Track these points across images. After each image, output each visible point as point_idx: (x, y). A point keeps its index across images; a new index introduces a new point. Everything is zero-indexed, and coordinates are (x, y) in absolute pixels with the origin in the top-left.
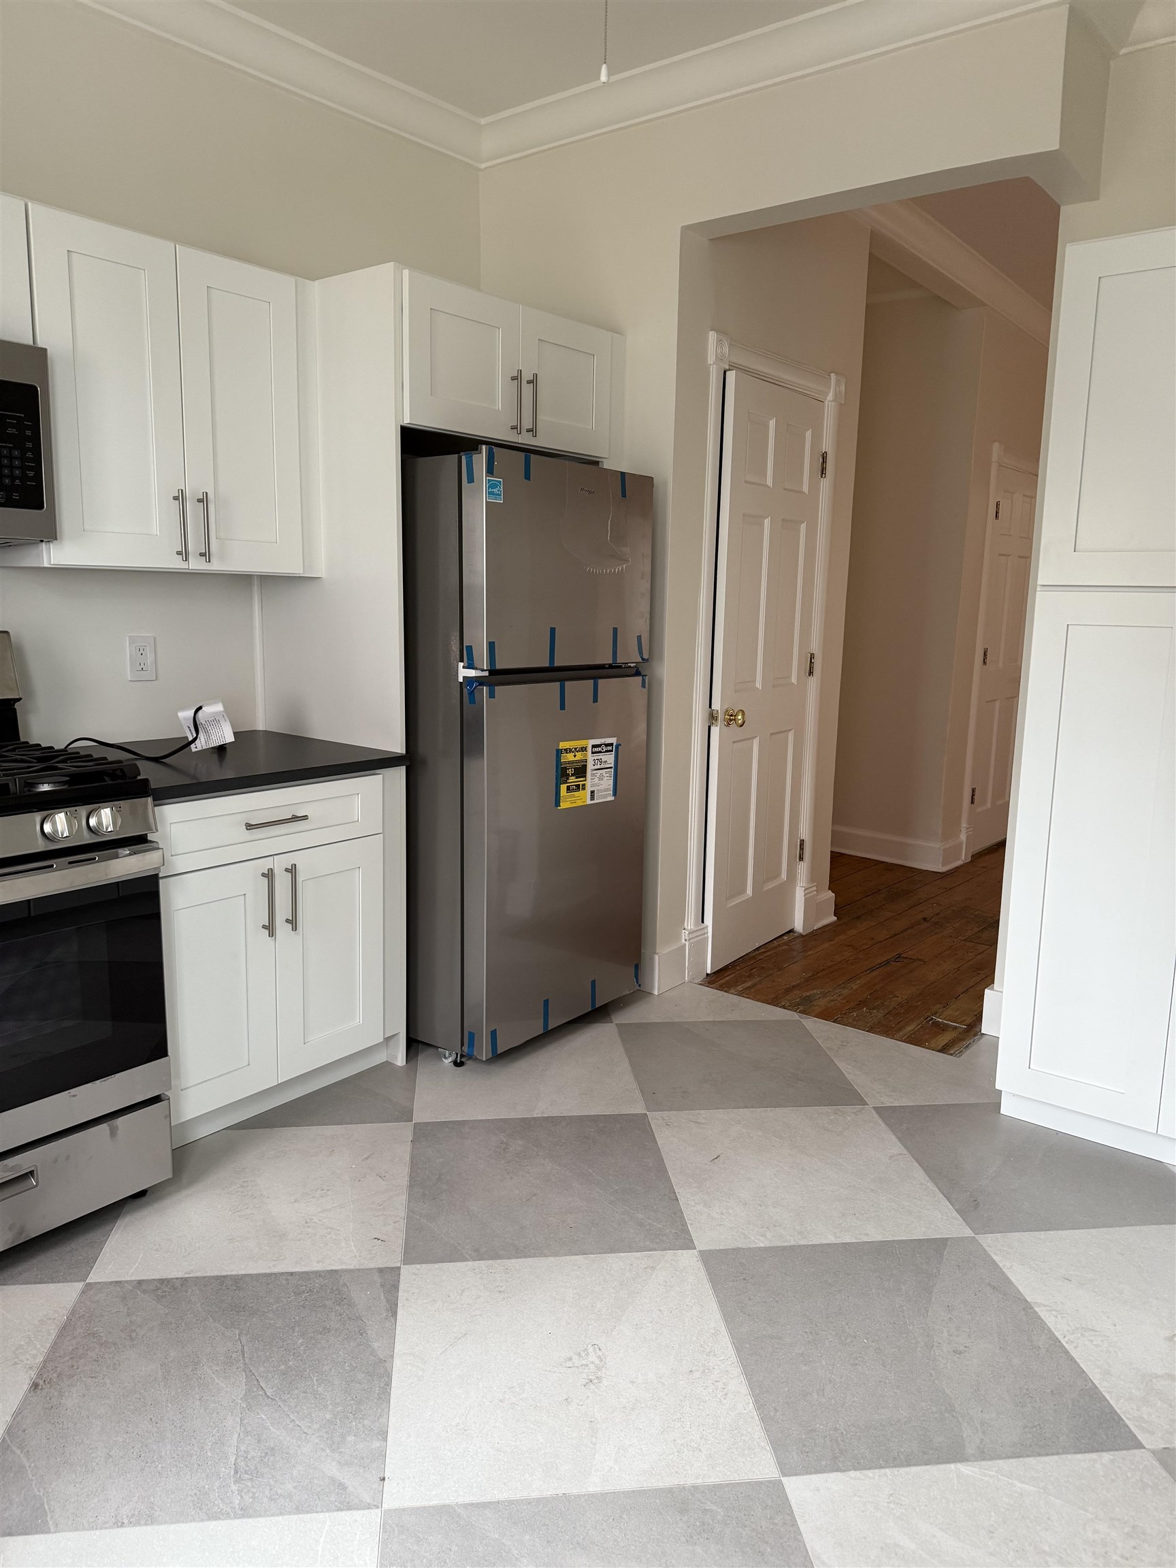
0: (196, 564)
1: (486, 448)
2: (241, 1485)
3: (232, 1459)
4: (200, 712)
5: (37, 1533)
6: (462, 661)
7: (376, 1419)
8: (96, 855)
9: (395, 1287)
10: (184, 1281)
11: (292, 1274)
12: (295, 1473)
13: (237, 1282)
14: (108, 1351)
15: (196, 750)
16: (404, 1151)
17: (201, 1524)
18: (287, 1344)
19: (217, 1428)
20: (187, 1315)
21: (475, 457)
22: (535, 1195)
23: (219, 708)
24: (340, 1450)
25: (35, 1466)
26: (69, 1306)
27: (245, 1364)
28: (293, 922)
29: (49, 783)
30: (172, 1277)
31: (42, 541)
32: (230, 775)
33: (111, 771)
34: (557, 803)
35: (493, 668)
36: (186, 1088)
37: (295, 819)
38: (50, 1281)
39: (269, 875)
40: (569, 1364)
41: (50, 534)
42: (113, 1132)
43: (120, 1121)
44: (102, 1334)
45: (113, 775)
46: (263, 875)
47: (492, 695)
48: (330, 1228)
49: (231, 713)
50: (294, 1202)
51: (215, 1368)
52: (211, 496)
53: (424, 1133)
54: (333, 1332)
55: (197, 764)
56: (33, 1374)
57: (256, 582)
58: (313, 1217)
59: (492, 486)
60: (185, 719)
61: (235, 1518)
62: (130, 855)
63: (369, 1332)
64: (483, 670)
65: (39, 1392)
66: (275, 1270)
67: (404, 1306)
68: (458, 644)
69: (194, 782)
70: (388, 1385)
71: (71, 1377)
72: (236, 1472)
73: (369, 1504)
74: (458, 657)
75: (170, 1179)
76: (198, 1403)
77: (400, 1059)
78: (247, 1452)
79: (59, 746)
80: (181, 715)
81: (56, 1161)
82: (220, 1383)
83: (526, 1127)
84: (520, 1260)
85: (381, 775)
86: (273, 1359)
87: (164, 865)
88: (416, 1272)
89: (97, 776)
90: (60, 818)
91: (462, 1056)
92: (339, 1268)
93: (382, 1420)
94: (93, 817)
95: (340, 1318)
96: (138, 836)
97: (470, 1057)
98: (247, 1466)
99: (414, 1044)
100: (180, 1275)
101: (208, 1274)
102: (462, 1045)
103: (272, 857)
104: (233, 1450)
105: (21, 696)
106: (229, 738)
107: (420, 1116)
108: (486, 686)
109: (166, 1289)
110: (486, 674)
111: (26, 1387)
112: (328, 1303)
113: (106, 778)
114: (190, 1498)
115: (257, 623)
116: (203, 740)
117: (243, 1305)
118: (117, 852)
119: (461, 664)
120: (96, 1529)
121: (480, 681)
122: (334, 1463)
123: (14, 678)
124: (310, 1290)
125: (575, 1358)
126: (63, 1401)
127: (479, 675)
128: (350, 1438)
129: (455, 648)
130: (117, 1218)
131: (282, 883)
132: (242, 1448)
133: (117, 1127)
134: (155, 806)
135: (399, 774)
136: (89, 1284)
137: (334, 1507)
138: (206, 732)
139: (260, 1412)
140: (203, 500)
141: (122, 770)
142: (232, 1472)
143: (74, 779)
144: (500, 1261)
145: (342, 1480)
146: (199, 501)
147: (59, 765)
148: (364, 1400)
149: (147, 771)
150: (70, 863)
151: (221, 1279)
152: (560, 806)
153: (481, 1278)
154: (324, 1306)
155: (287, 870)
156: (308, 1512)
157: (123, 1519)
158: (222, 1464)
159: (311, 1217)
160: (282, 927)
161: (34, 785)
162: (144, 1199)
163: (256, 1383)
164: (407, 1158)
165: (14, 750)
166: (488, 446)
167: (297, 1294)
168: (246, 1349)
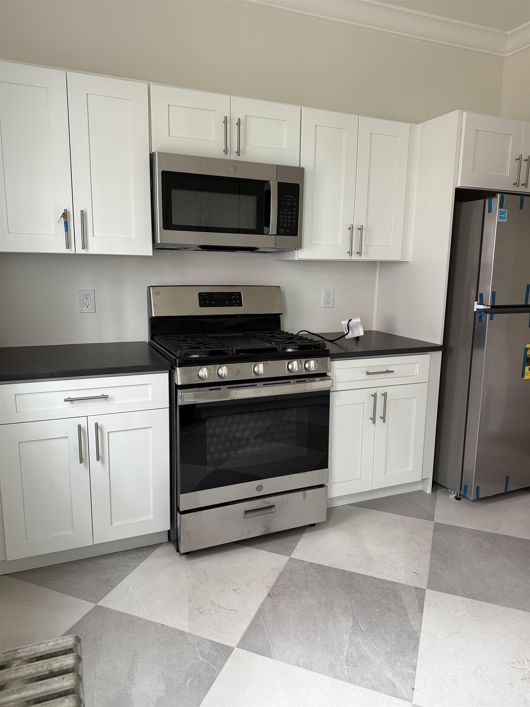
0: (355, 257)
1: (500, 195)
2: (349, 667)
3: (346, 654)
4: (351, 322)
5: (267, 657)
6: (477, 300)
7: (411, 659)
8: (307, 379)
9: (423, 598)
10: (329, 568)
11: (375, 578)
12: (373, 671)
13: (351, 575)
14: (297, 589)
15: (347, 338)
16: (430, 534)
17: (331, 678)
18: (372, 610)
19: (339, 638)
20: (329, 583)
21: (493, 200)
22: (497, 573)
23: (358, 320)
24: (394, 668)
25: (268, 628)
26: (284, 565)
27: (353, 613)
28: (383, 418)
29: (291, 348)
30: (324, 565)
31: (296, 249)
32: (360, 350)
33: (315, 345)
34: (523, 376)
35: (493, 305)
36: (334, 483)
37: (388, 372)
38: (277, 553)
39: (375, 396)
40: (513, 665)
41: (299, 246)
42: (305, 496)
43: (308, 492)
44: (295, 582)
45: (315, 347)
46: (372, 395)
47: (491, 318)
48: (393, 562)
49: (363, 323)
50: (377, 545)
51: (340, 611)
52: (364, 227)
53: (439, 528)
54: (392, 611)
55: (347, 344)
56: (269, 590)
57: (378, 264)
58: (385, 555)
59: (501, 213)
60: (344, 324)
61: (346, 681)
62: (320, 381)
63: (409, 616)
64: (488, 306)
65: (271, 598)
66: (368, 574)
67: (426, 608)
68: (475, 293)
69: (346, 352)
70: (417, 644)
71: (283, 596)
72: (347, 661)
73: (406, 698)
74: (475, 299)
75: (324, 521)
76: (332, 624)
77: (429, 490)
78: (352, 653)
79: (295, 333)
80: (343, 322)
81: (282, 503)
82: (342, 618)
83: (493, 537)
84: (487, 603)
85: (430, 355)
86: (365, 615)
87: (332, 386)
88: (433, 594)
89: (308, 347)
90: (295, 363)
91: (460, 495)
92: (396, 581)
93: (414, 660)
94: (307, 364)
95: (396, 605)
96: (323, 373)
97: (464, 497)
98: (352, 659)
99: (436, 484)
100: (327, 565)
101: (339, 568)
102: (461, 490)
103: (376, 388)
104: (346, 650)
105: (283, 312)
106: (362, 333)
107: (437, 520)
108: (489, 313)
109: (321, 569)
110: (489, 307)
111: (266, 594)
112: (391, 596)
113: (312, 347)
114: (327, 665)
115: (377, 283)
116: (350, 334)
117: (353, 586)
118: (315, 379)
119: (476, 303)
120: (289, 664)
121: (486, 311)
122: (391, 673)
123: (280, 305)
124: (383, 588)
125: (517, 664)
126: (279, 605)
127: (485, 308)
128: (399, 664)
129: (473, 293)
130: (303, 533)
131: (380, 400)
132: (350, 651)
133: (306, 494)
134: (331, 361)
135: (439, 354)
136: (291, 558)
137: (390, 693)
138: (352, 330)
139: (358, 637)
140: (361, 229)
141: (319, 345)
142: (345, 660)
143: (301, 348)
144: (477, 601)
145: (394, 682)
146: (359, 229)
147: (296, 341)
148: (406, 647)
149: (329, 346)
150: (297, 382)
151: (344, 572)
152: (524, 378)
153: (466, 607)
154: (389, 598)
155: (382, 394)
156: (377, 691)
157: (300, 664)
158: (341, 655)
159: (384, 554)
160: (378, 420)
161: (286, 349)
162: (314, 527)
163: (357, 623)
164: (431, 538)
165: (278, 334)
166: (501, 194)
167: (377, 588)
168: (353, 606)
